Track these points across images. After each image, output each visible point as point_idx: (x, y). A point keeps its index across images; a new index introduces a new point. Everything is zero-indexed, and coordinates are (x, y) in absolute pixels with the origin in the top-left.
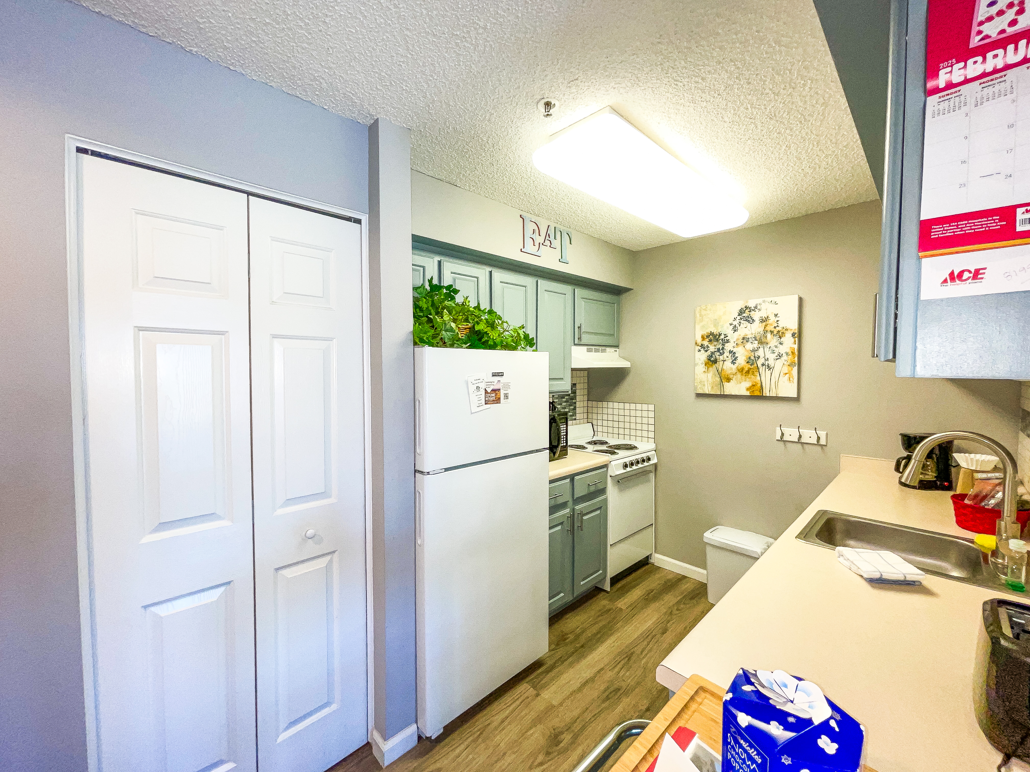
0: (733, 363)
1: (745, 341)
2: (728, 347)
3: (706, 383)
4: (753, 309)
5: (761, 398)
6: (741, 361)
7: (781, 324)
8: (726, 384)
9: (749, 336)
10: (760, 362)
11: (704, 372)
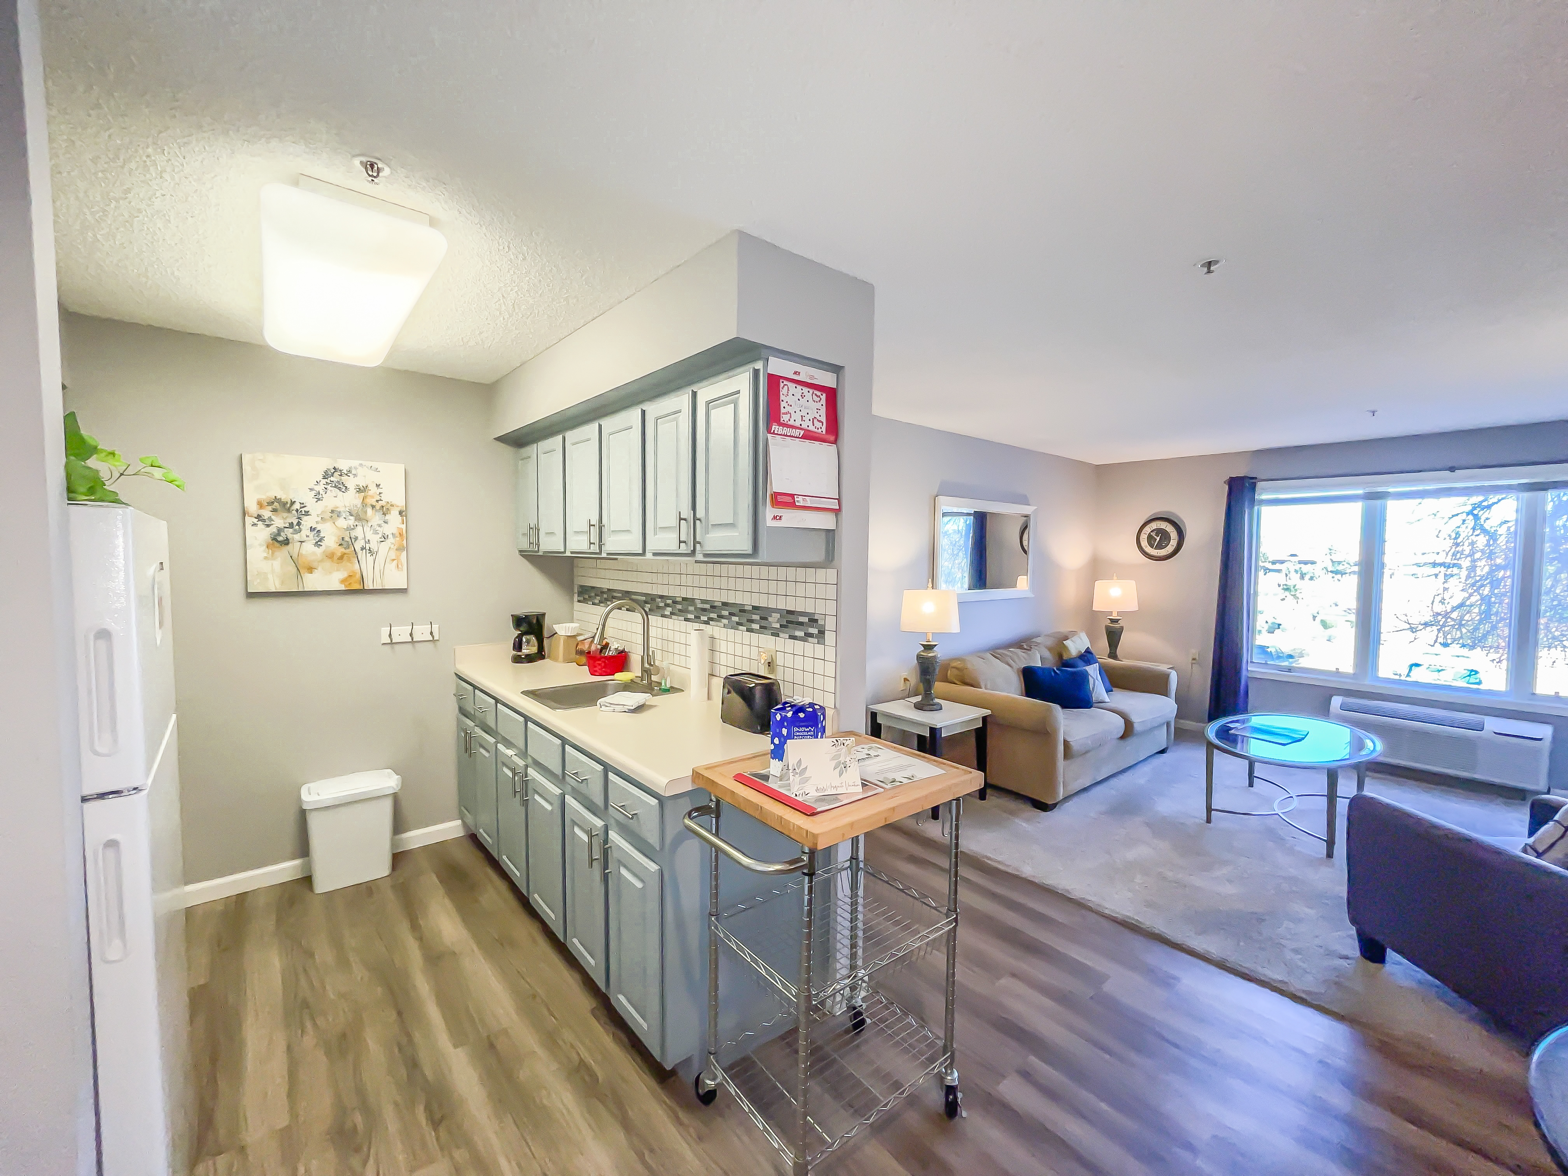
0: (318, 544)
1: (335, 515)
2: (307, 522)
3: (270, 576)
4: (346, 473)
5: (363, 591)
6: (331, 542)
7: (385, 498)
8: (307, 577)
9: (341, 509)
10: (358, 545)
11: (266, 558)
